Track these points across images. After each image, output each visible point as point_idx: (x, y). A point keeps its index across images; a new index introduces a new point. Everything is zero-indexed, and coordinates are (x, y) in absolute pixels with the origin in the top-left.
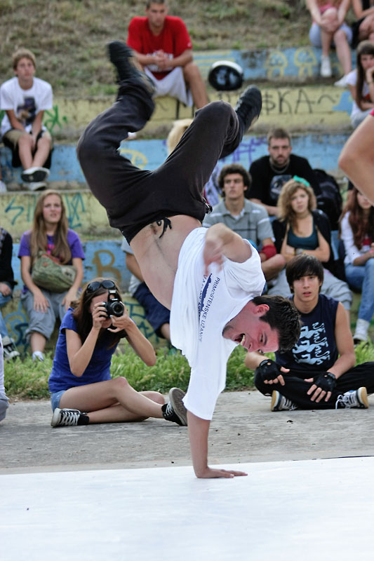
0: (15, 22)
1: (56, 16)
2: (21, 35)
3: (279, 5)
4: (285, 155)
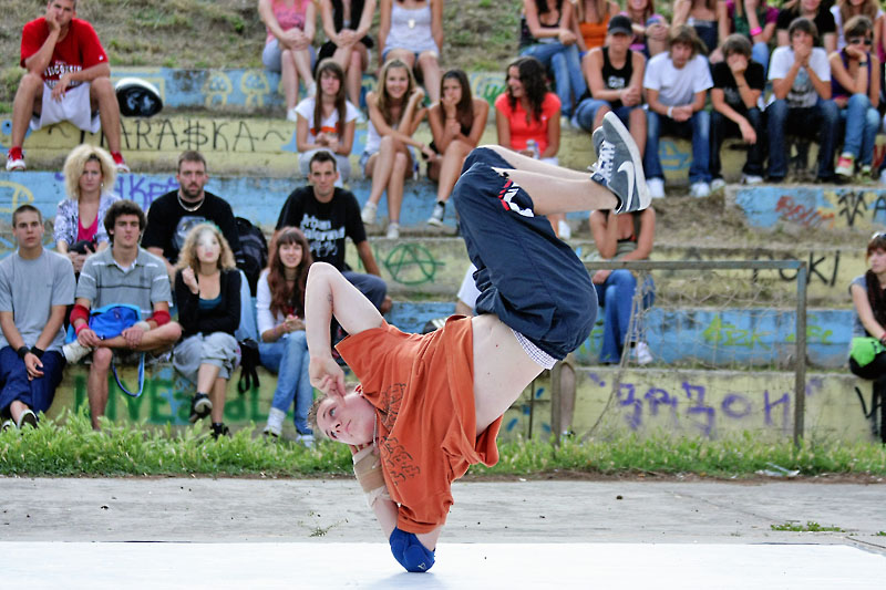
3: (232, 16)
4: (199, 183)
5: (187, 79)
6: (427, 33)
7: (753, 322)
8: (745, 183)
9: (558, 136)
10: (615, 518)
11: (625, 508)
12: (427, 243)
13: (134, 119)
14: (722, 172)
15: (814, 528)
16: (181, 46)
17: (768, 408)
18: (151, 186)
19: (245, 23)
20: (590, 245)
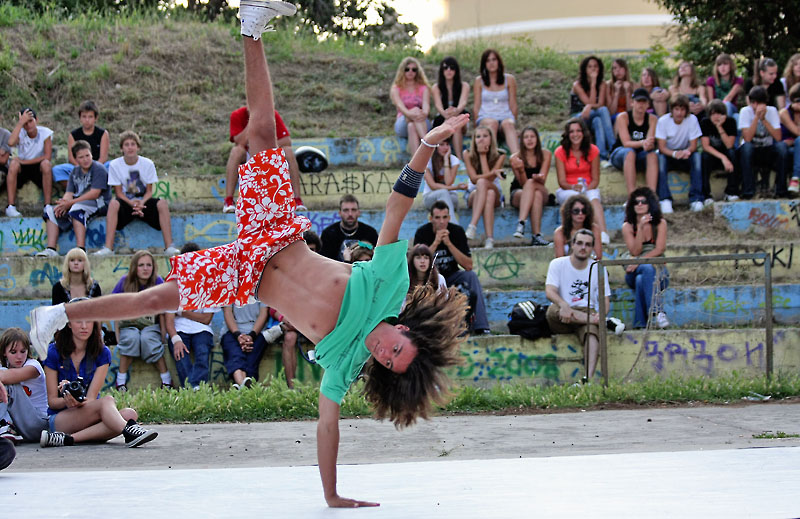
0: (140, 112)
1: (176, 107)
2: (145, 123)
3: (372, 101)
4: (354, 217)
5: (343, 145)
6: (507, 107)
7: (736, 296)
8: (727, 200)
9: (599, 174)
10: (646, 435)
11: (653, 427)
12: (512, 251)
13: (308, 174)
14: (711, 194)
15: (781, 436)
16: (339, 123)
17: (748, 354)
18: (322, 219)
19: (382, 105)
20: (623, 247)
